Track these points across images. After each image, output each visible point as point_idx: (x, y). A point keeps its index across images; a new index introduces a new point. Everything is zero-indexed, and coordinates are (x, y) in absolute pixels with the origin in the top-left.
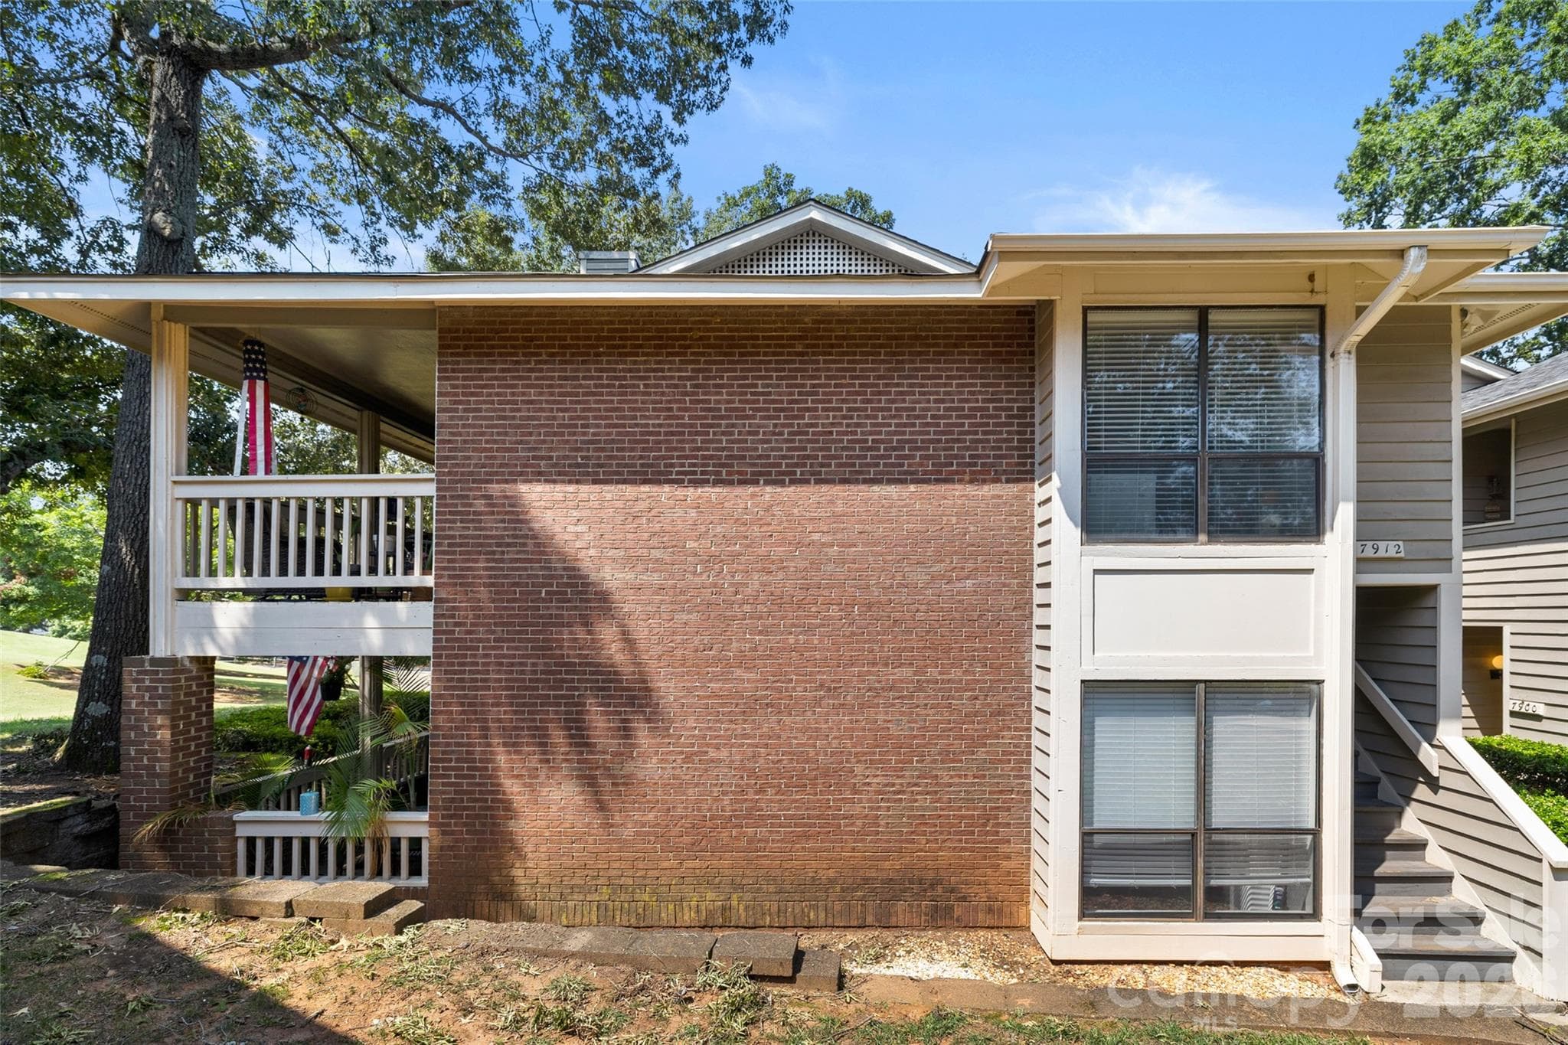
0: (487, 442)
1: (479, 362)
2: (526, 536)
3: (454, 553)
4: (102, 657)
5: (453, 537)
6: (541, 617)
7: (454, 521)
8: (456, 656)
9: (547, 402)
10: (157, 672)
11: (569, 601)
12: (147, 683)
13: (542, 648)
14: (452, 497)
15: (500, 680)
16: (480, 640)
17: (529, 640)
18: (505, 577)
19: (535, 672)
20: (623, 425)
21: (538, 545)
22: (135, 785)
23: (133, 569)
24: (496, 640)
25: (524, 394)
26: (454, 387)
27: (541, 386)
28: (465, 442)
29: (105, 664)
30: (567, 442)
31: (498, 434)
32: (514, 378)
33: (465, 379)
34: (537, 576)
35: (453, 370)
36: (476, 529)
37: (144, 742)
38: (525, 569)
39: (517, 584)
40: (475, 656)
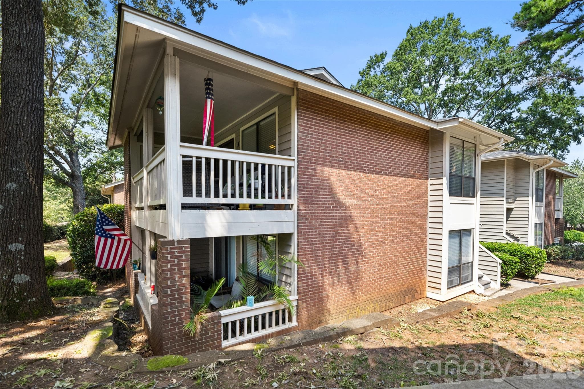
0: (315, 147)
1: (312, 115)
2: (326, 186)
3: (304, 191)
4: (20, 245)
5: (304, 184)
6: (331, 216)
7: (304, 178)
8: (306, 232)
9: (332, 135)
10: (181, 248)
11: (338, 210)
12: (176, 254)
13: (332, 228)
14: (304, 168)
15: (319, 241)
16: (314, 226)
17: (328, 225)
18: (321, 201)
19: (329, 237)
20: (353, 148)
21: (329, 189)
22: (171, 309)
23: (35, 187)
24: (319, 225)
25: (325, 131)
26: (304, 123)
27: (330, 129)
28: (308, 146)
29: (23, 249)
30: (337, 152)
31: (318, 145)
32: (322, 124)
33: (307, 120)
34: (329, 201)
35: (304, 116)
36: (312, 182)
37: (175, 285)
38: (326, 198)
39: (324, 204)
40: (312, 232)
